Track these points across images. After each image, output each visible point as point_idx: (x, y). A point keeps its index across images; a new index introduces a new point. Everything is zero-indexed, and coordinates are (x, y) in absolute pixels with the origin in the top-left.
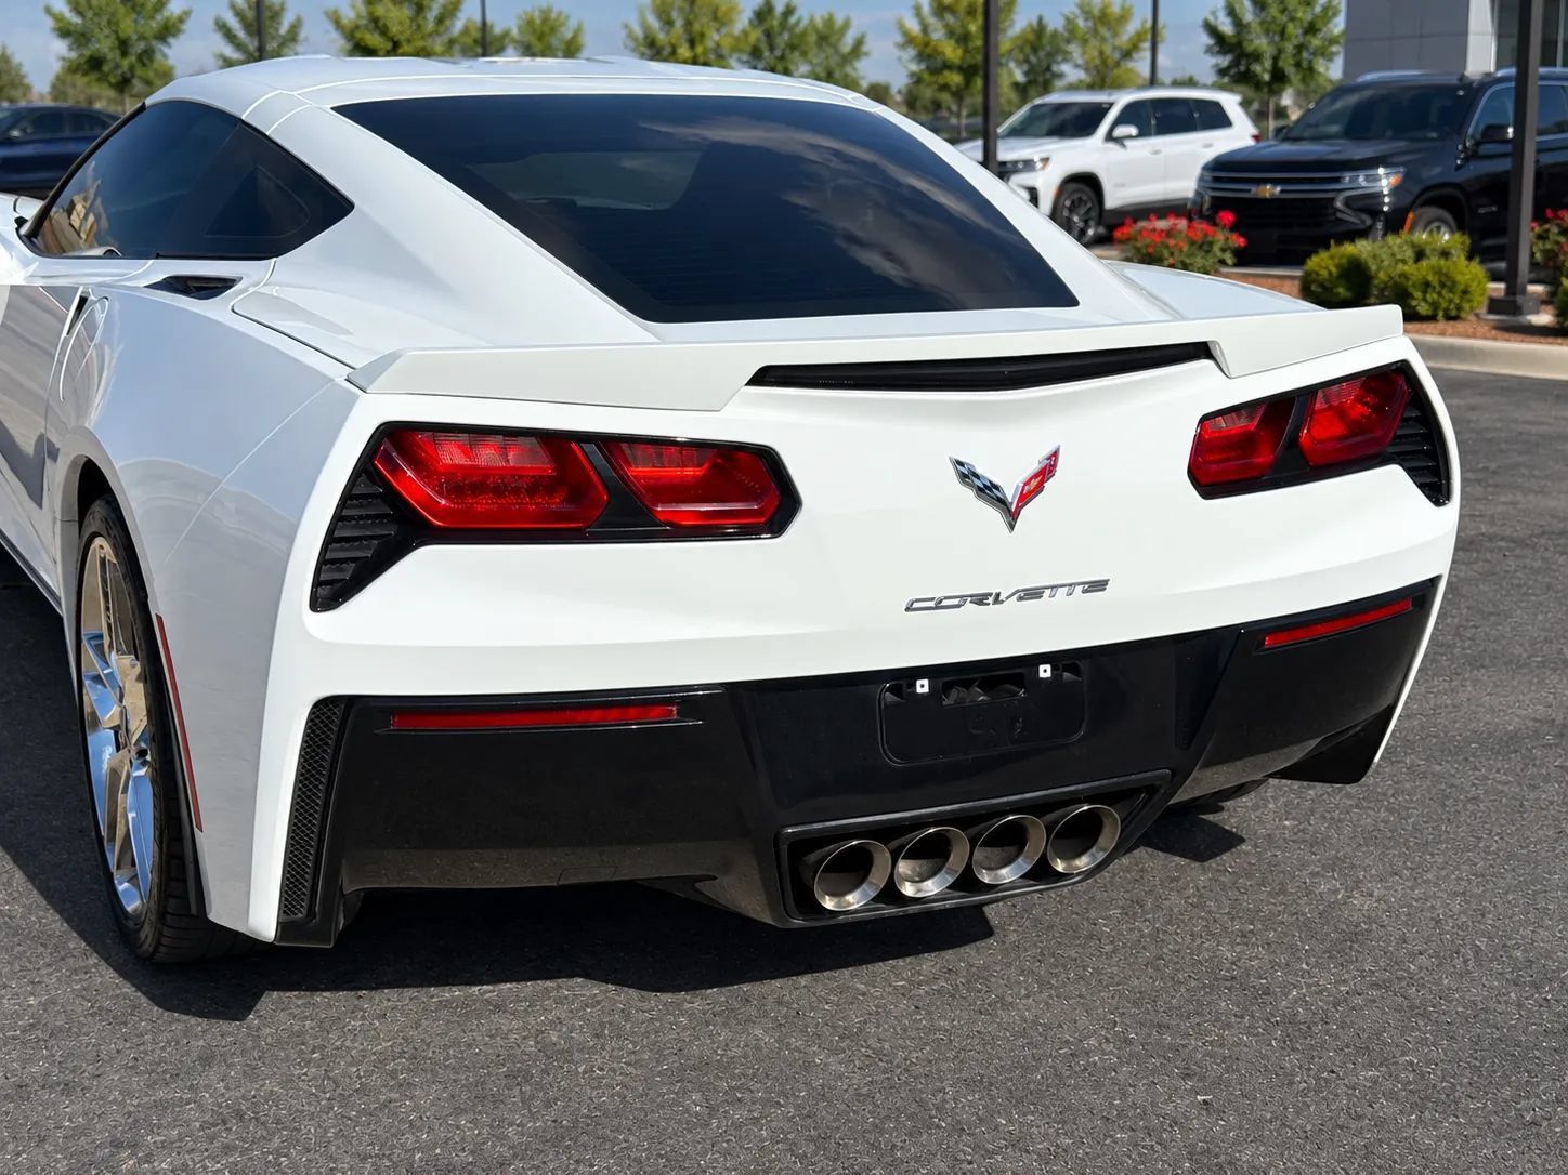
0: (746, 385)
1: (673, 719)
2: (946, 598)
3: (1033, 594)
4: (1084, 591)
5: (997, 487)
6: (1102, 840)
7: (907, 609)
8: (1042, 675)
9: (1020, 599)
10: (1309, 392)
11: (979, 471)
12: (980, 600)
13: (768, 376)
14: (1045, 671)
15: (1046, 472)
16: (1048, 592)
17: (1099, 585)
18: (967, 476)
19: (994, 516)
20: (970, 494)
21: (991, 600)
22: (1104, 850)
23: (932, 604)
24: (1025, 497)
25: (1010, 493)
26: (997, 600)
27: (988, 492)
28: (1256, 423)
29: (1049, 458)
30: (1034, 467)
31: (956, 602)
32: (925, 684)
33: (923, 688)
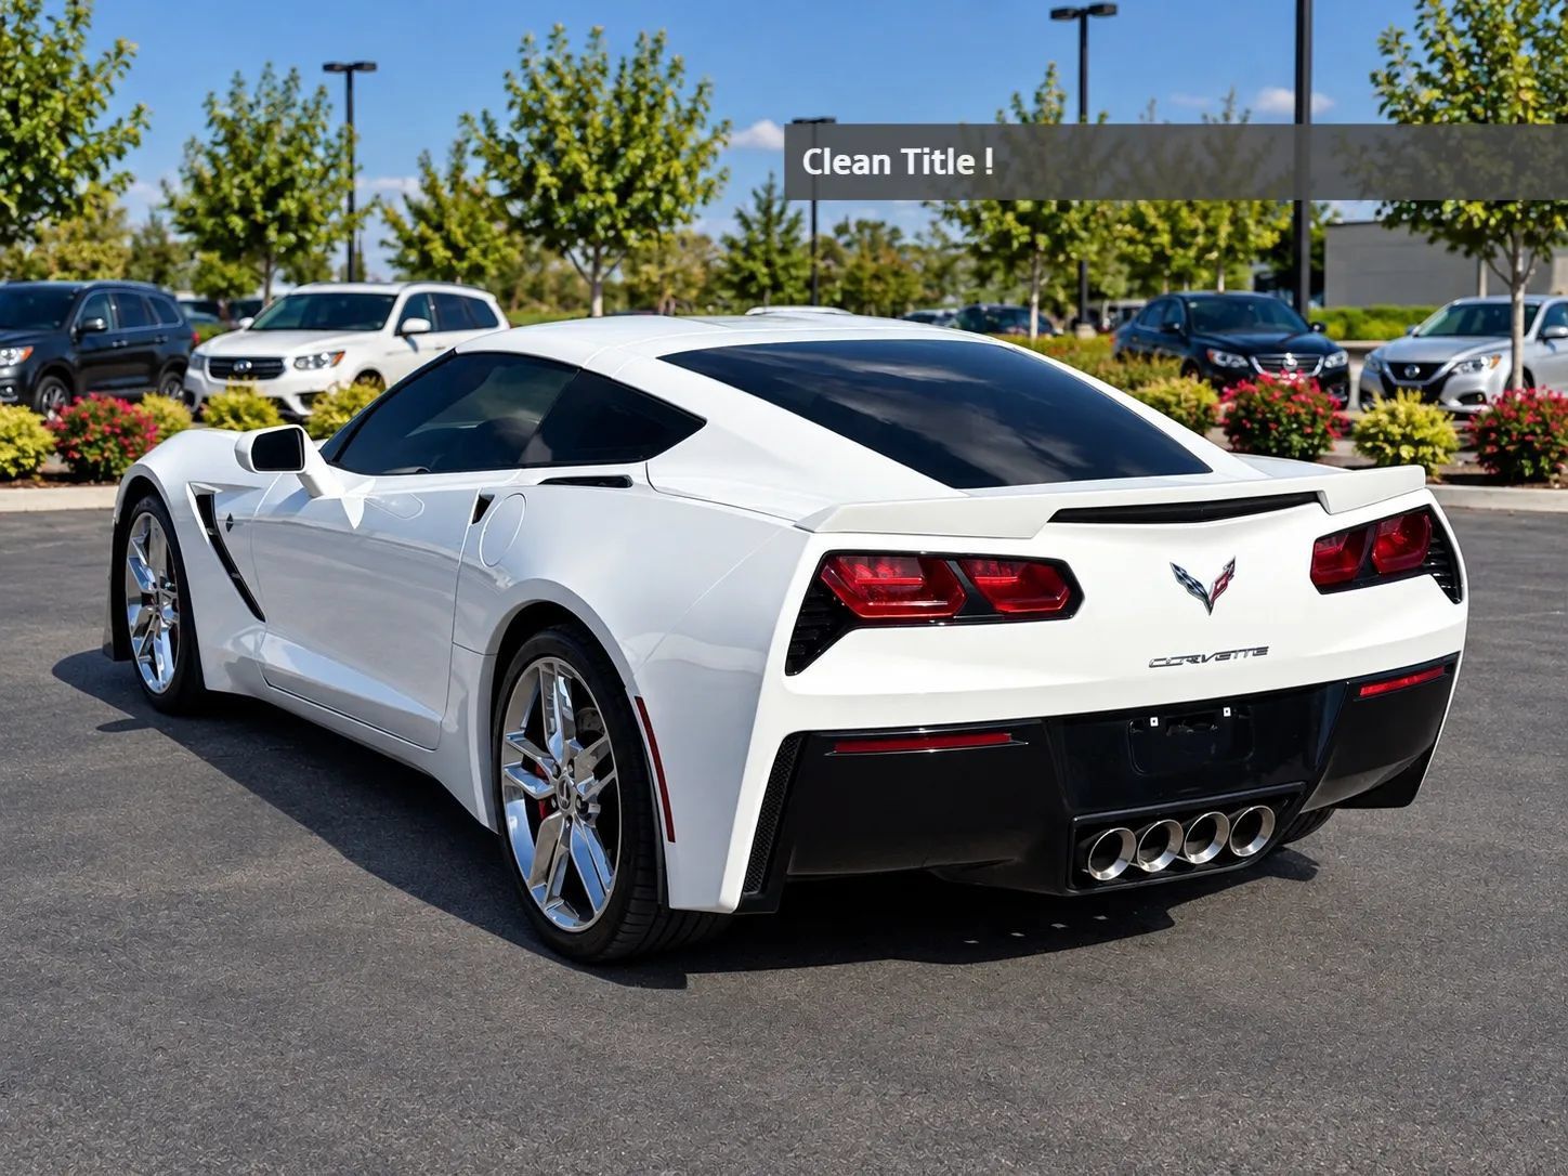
0: (1050, 521)
1: (1009, 740)
2: (1173, 659)
3: (1224, 656)
4: (1254, 655)
5: (1200, 585)
6: (1262, 832)
7: (1151, 666)
8: (1226, 715)
9: (1217, 659)
10: (1376, 524)
11: (1189, 574)
12: (1194, 659)
14: (1227, 712)
15: (1228, 575)
16: (1233, 655)
17: (1262, 651)
18: (1182, 577)
19: (1200, 604)
20: (1182, 589)
21: (1200, 659)
22: (1265, 838)
23: (1164, 662)
24: (1217, 593)
25: (1208, 587)
26: (1204, 660)
27: (1194, 587)
28: (1342, 545)
29: (1229, 566)
30: (1220, 572)
31: (1178, 661)
32: (1156, 719)
33: (1154, 722)
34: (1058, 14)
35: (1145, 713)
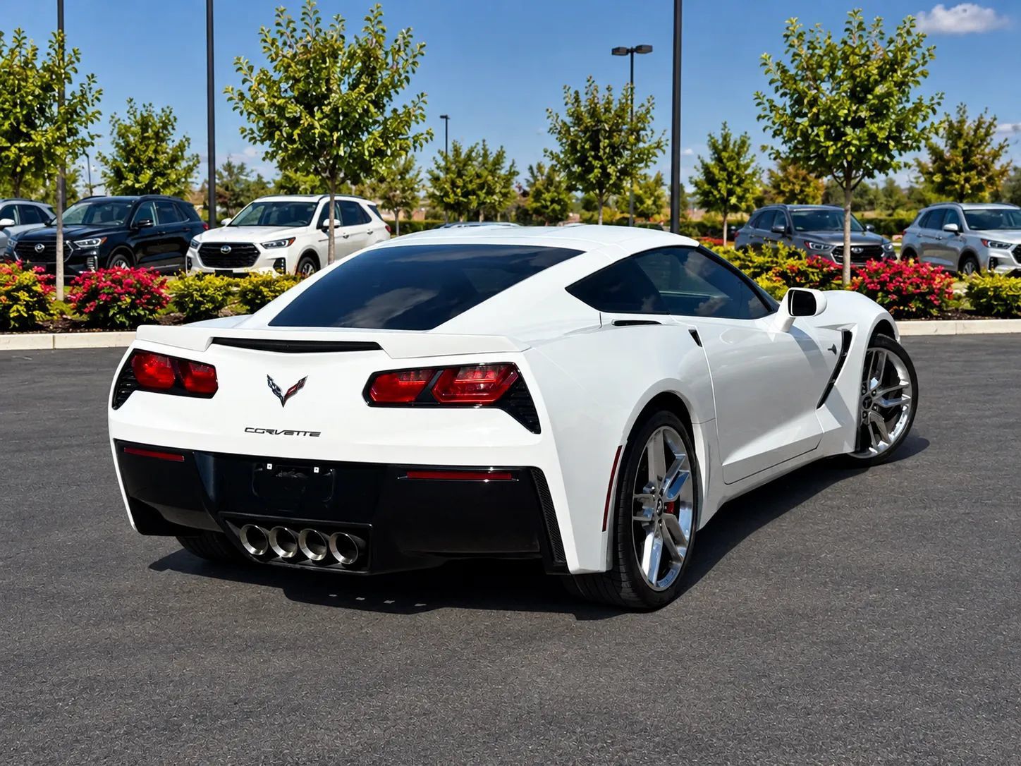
0: (212, 343)
1: (183, 459)
2: (257, 429)
3: (290, 433)
5: (280, 388)
7: (245, 431)
9: (285, 434)
11: (275, 382)
12: (270, 432)
13: (216, 341)
14: (316, 470)
15: (300, 384)
16: (295, 433)
18: (271, 383)
19: (277, 400)
20: (270, 391)
21: (274, 432)
23: (253, 430)
24: (289, 394)
25: (285, 391)
26: (277, 433)
27: (277, 391)
29: (301, 381)
30: (295, 383)
31: (262, 431)
32: (271, 465)
33: (270, 466)
34: (616, 51)
35: (265, 460)
